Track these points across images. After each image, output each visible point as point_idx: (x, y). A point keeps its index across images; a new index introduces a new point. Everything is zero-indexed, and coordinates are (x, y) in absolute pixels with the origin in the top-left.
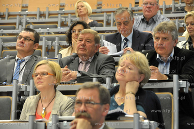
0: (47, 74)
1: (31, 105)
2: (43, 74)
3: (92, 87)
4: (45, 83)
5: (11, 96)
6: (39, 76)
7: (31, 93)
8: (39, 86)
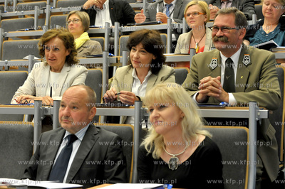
0: (199, 13)
1: (185, 42)
2: (195, 13)
3: (228, 13)
4: (197, 23)
5: (166, 33)
6: (191, 16)
7: (184, 31)
8: (191, 25)
